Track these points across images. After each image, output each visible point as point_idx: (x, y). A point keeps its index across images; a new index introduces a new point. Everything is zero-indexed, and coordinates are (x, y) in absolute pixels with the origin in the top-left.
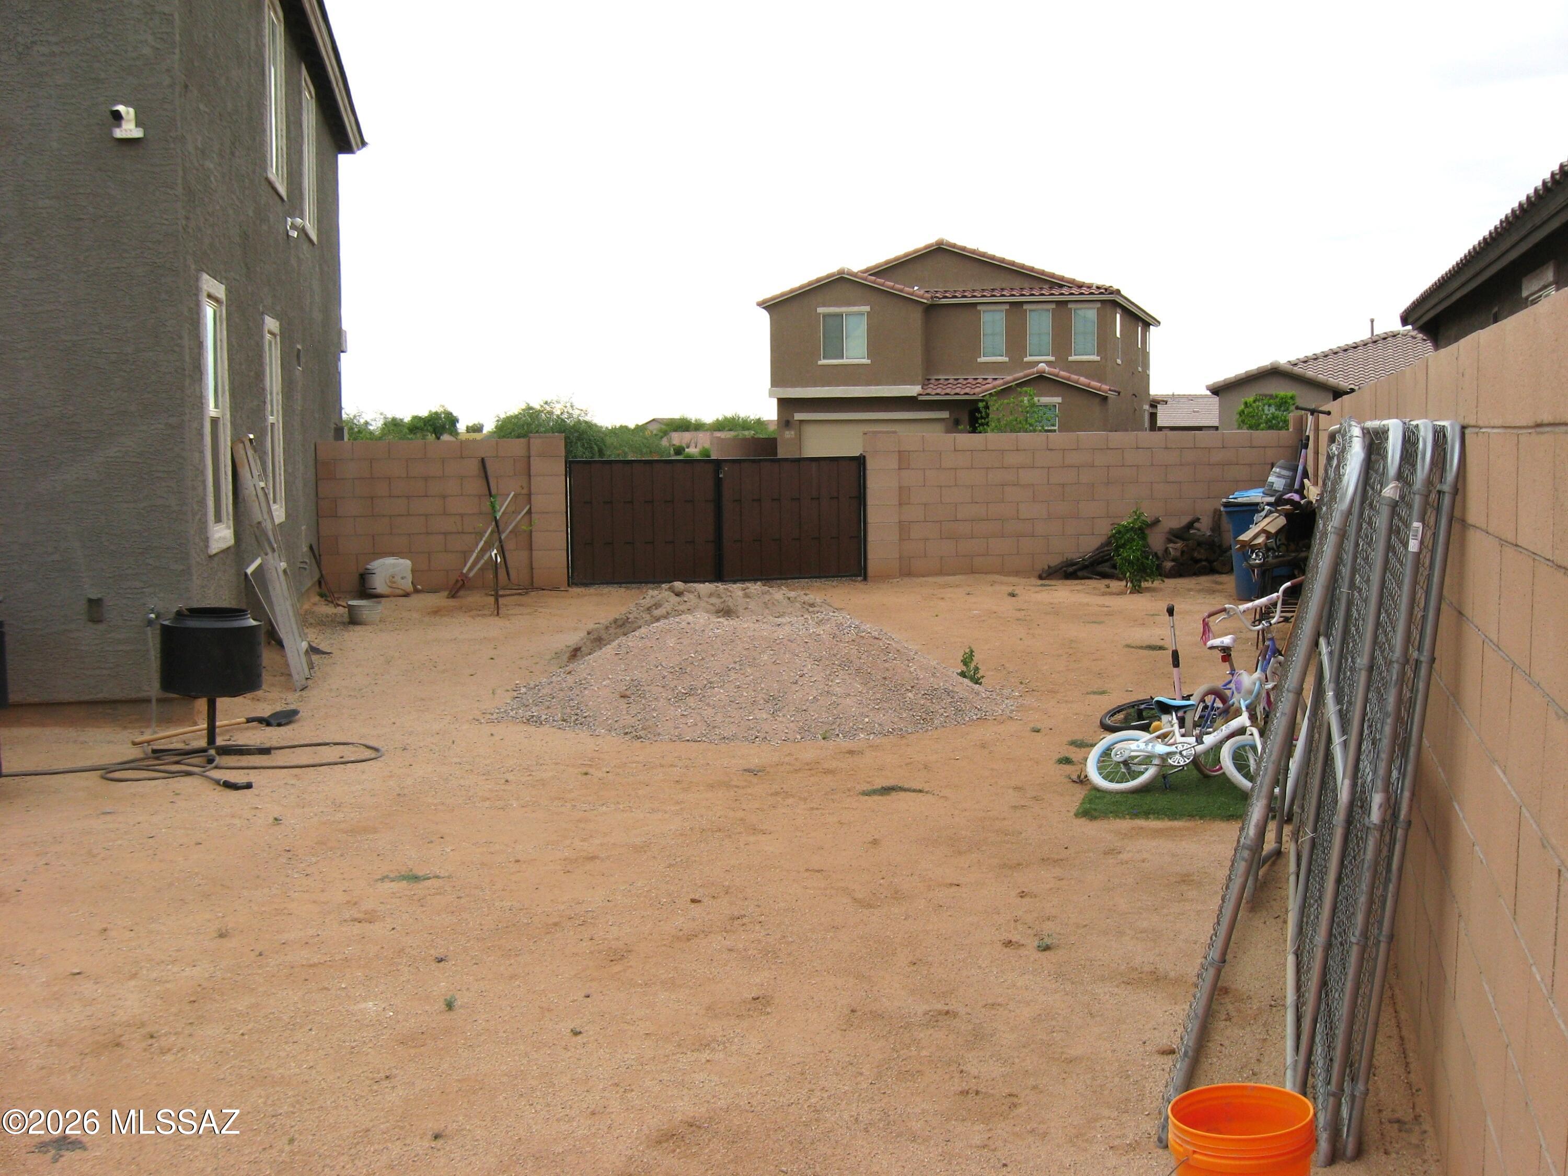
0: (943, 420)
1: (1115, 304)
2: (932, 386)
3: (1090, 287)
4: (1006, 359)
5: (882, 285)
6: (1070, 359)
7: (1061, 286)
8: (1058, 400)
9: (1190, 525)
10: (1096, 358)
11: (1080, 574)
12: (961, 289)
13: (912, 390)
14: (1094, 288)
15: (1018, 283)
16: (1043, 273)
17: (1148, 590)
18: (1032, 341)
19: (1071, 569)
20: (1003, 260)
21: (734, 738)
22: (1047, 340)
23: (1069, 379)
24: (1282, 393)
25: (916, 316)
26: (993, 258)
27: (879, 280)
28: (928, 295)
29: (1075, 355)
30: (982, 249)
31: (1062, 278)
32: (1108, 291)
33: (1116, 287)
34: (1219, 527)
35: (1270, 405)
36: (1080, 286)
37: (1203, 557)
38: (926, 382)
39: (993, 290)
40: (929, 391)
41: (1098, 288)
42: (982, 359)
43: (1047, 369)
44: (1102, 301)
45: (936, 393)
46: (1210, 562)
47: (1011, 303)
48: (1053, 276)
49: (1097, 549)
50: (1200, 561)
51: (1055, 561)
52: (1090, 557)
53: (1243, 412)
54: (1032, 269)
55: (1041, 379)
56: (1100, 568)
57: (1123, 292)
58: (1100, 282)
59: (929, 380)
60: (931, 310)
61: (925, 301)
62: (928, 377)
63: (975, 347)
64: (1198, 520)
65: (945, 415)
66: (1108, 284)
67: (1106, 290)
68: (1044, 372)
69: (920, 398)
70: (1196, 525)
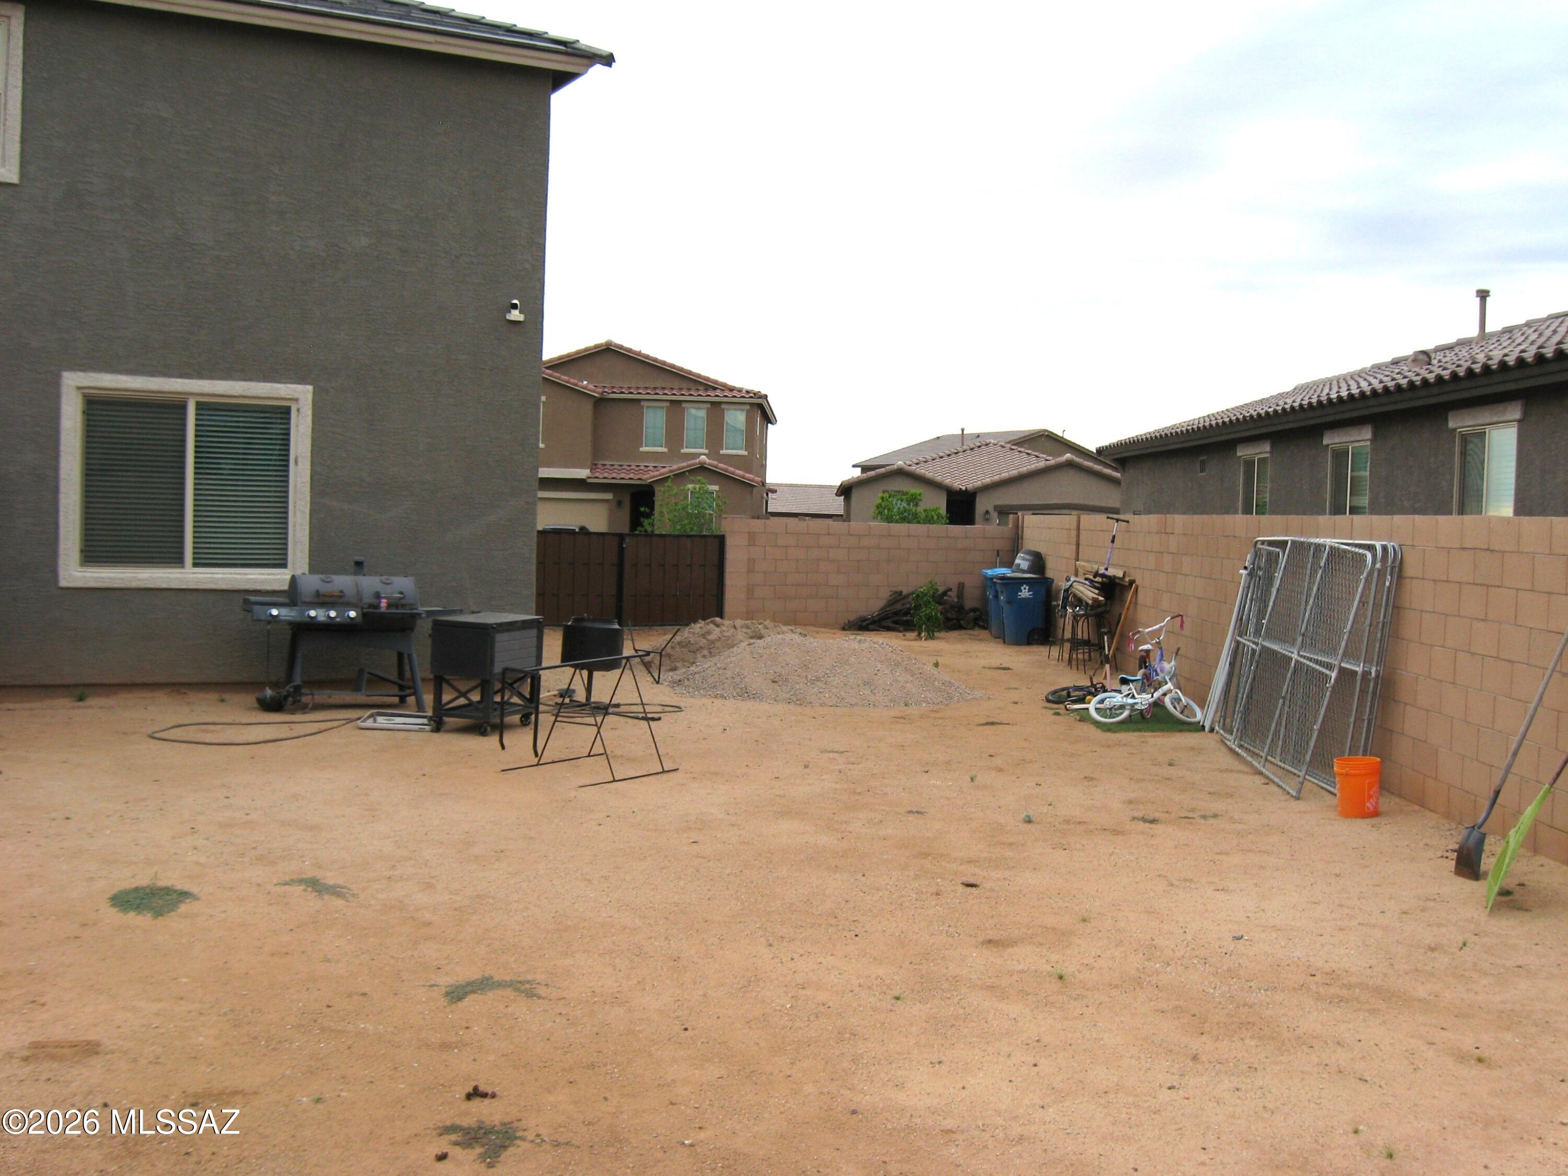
0: (607, 501)
1: (761, 406)
2: (599, 470)
3: (740, 390)
4: (664, 450)
5: (559, 379)
6: (722, 452)
7: (715, 389)
8: (716, 488)
9: (945, 593)
10: (745, 453)
11: (871, 627)
12: (626, 386)
13: (582, 473)
14: (744, 391)
15: (676, 384)
16: (699, 376)
17: (938, 638)
18: (688, 435)
19: (864, 624)
20: (664, 363)
21: (857, 704)
22: (702, 434)
23: (726, 471)
24: (913, 491)
25: (588, 408)
26: (656, 360)
27: (555, 374)
28: (600, 390)
29: (726, 449)
30: (644, 351)
31: (716, 382)
32: (757, 396)
33: (763, 392)
34: (962, 595)
35: (902, 500)
36: (732, 389)
37: (954, 616)
38: (594, 467)
39: (655, 388)
40: (597, 475)
41: (748, 392)
42: (644, 449)
43: (708, 461)
44: (751, 404)
45: (603, 476)
46: (958, 620)
47: (671, 401)
48: (708, 379)
49: (882, 609)
50: (952, 619)
51: (853, 617)
52: (878, 615)
53: (880, 505)
54: (690, 372)
55: (702, 469)
56: (886, 623)
57: (768, 399)
58: (749, 388)
59: (596, 465)
60: (600, 403)
61: (596, 395)
62: (596, 462)
63: (638, 439)
64: (950, 590)
65: (609, 496)
66: (756, 390)
67: (755, 394)
68: (705, 463)
69: (589, 481)
70: (949, 593)
